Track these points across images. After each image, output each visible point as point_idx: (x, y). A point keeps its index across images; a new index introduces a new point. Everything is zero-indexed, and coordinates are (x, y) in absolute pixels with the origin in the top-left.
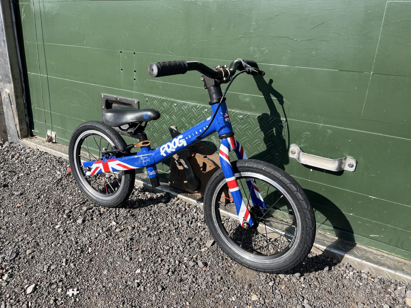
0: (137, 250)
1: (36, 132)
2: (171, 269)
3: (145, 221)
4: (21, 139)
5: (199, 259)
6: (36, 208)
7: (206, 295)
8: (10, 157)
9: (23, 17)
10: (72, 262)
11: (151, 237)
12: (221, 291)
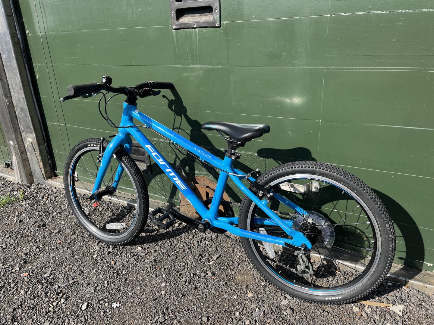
0: (160, 268)
1: (59, 173)
2: (187, 281)
3: (164, 245)
4: (47, 180)
5: (209, 271)
6: (75, 242)
7: (215, 297)
8: (41, 199)
9: (37, 75)
10: (112, 283)
11: (170, 257)
12: (226, 292)
